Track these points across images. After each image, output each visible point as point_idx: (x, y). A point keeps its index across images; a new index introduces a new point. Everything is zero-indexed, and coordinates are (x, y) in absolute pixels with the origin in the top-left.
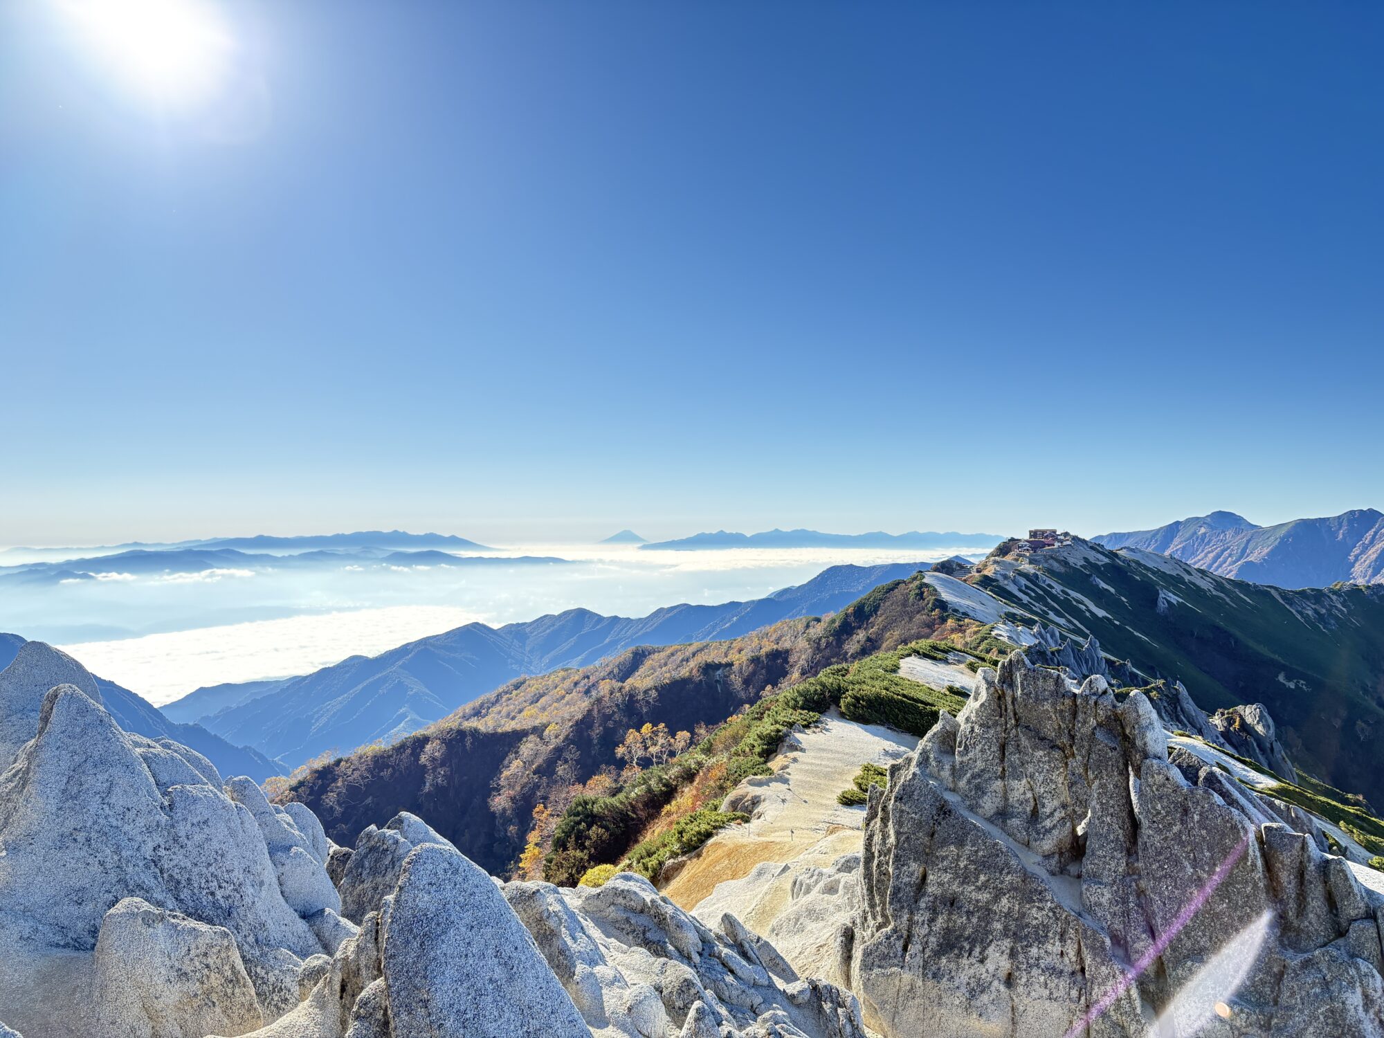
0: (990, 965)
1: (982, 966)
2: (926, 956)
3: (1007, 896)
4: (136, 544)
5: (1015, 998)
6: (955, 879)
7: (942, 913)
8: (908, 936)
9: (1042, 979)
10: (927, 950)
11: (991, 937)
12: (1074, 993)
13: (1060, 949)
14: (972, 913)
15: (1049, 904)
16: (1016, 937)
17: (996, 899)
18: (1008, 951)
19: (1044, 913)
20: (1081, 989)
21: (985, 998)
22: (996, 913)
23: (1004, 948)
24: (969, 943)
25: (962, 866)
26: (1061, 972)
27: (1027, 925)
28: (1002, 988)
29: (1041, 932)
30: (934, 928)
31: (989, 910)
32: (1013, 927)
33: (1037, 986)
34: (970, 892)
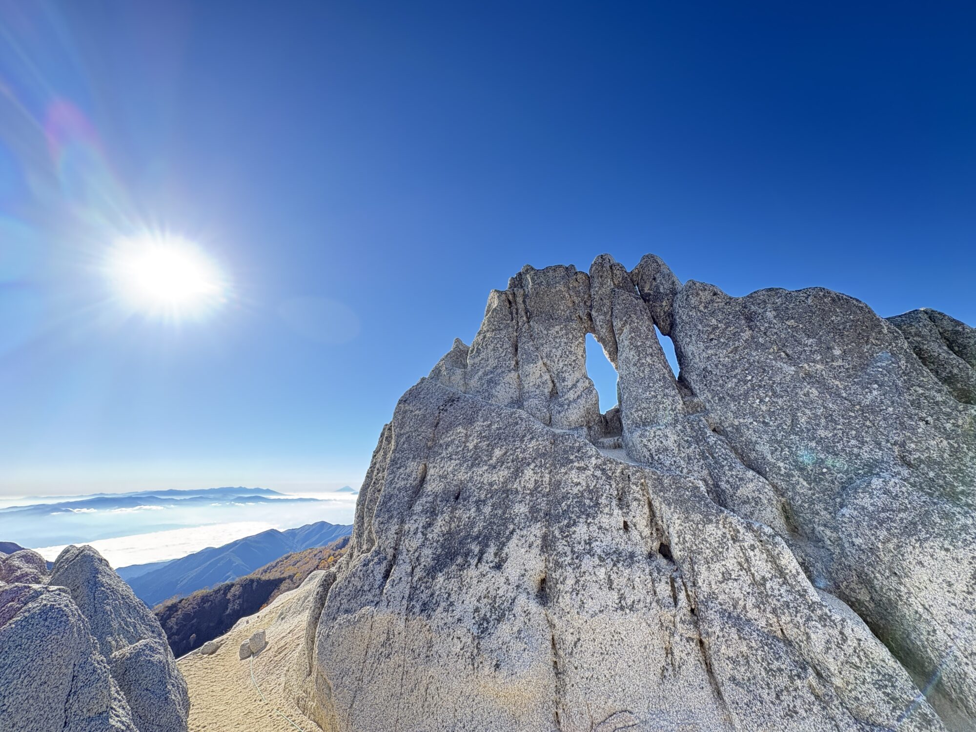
0: (512, 570)
1: (498, 573)
2: (416, 579)
3: (532, 466)
4: (101, 494)
5: (556, 621)
6: (461, 465)
7: (442, 512)
8: (394, 556)
9: (602, 573)
10: (417, 570)
11: (511, 527)
12: (664, 589)
13: (621, 519)
14: (484, 502)
15: (594, 461)
16: (550, 518)
17: (517, 473)
18: (539, 542)
19: (589, 473)
20: (673, 580)
21: (504, 631)
22: (517, 492)
23: (532, 538)
24: (479, 543)
25: (471, 447)
26: (632, 555)
27: (565, 497)
28: (534, 607)
29: (587, 502)
30: (430, 536)
31: (507, 491)
32: (543, 506)
33: (595, 588)
34: (482, 475)
